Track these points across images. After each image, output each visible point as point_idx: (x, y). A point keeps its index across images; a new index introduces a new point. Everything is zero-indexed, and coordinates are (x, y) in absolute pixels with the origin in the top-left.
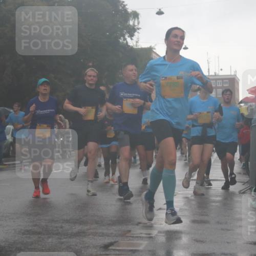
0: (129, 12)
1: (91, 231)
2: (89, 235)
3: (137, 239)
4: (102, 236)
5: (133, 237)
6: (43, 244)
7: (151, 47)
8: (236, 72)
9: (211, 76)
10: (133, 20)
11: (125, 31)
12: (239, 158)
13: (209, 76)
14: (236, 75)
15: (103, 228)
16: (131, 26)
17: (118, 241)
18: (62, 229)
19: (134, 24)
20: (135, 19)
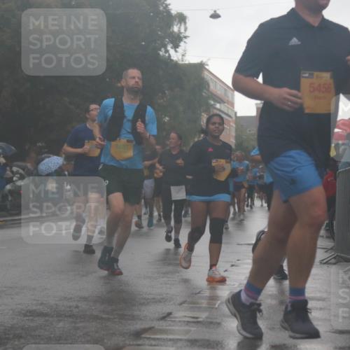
0: (173, 15)
3: (180, 324)
4: (133, 320)
5: (174, 321)
6: (52, 330)
7: (202, 62)
10: (178, 26)
11: (167, 40)
15: (135, 308)
16: (175, 33)
17: (153, 327)
18: (77, 310)
19: (179, 31)
20: (181, 24)
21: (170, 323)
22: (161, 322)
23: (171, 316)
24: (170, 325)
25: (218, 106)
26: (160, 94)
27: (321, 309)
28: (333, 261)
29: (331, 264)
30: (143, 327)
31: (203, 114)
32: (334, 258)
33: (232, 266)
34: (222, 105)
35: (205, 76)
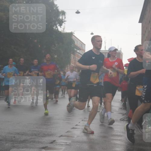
0: (60, 11)
1: (32, 140)
2: (31, 142)
3: (59, 145)
4: (38, 143)
5: (57, 144)
6: (3, 147)
7: (72, 32)
8: (121, 49)
9: (107, 50)
10: (62, 16)
11: (57, 22)
12: (121, 99)
13: (105, 50)
14: (121, 51)
15: (39, 138)
16: (60, 19)
17: (47, 147)
18: (14, 138)
19: (62, 18)
20: (63, 15)
21: (55, 145)
22: (51, 144)
23: (55, 142)
24: (55, 146)
25: (78, 51)
26: (53, 46)
27: (120, 140)
28: (126, 119)
29: (125, 120)
30: (42, 146)
31: (71, 54)
32: (126, 118)
33: (82, 120)
34: (80, 51)
35: (73, 38)
